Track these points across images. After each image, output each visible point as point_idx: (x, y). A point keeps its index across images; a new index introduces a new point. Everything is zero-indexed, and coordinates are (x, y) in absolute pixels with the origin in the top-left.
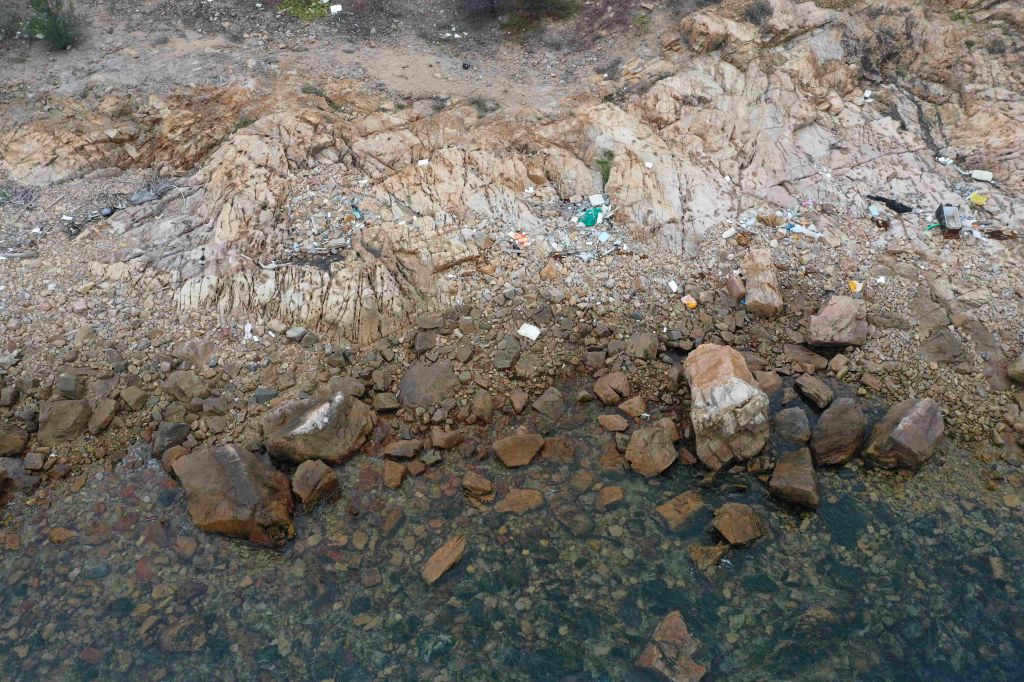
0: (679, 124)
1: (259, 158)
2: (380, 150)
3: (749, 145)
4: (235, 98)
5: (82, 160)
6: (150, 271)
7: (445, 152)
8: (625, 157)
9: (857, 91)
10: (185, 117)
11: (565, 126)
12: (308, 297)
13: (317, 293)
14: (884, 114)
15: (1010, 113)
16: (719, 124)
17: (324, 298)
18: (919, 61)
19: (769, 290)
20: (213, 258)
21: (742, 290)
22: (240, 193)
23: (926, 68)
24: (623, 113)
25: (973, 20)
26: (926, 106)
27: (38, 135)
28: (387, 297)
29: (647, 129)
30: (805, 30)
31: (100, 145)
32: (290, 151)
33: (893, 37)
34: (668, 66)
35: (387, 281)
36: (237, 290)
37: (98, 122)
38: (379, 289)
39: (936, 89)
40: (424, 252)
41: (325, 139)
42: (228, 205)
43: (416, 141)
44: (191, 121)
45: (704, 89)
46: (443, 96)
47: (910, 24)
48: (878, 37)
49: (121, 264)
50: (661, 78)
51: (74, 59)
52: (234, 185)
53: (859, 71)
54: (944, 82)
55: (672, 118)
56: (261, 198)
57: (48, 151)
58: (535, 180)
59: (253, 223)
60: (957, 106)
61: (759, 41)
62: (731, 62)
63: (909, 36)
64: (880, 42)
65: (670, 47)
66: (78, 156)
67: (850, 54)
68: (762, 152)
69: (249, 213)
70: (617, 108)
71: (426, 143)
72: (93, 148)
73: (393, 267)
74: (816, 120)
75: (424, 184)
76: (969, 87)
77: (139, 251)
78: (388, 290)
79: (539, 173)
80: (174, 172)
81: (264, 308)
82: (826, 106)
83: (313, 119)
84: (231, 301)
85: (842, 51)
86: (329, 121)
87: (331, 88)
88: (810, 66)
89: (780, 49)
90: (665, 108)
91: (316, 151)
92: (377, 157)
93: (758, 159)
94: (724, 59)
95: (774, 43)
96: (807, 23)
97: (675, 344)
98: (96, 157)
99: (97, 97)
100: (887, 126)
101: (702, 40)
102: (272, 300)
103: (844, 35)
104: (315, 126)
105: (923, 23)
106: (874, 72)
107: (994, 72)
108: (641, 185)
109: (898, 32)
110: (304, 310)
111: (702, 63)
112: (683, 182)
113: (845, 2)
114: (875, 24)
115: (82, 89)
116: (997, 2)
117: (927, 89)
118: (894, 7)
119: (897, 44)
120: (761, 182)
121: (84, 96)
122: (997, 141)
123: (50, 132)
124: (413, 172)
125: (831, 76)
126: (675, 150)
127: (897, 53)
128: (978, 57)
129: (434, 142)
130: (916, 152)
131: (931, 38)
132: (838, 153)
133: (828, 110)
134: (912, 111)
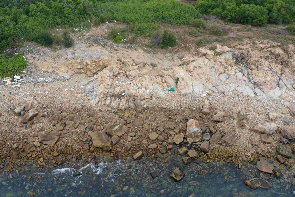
0: (194, 72)
1: (108, 75)
3: (208, 77)
4: (104, 61)
5: (73, 72)
6: (86, 97)
7: (145, 76)
8: (181, 79)
9: (235, 66)
10: (94, 64)
11: (170, 71)
12: (116, 104)
13: (118, 103)
14: (240, 71)
15: (267, 73)
16: (203, 72)
17: (119, 104)
18: (250, 60)
19: (207, 109)
20: (98, 95)
21: (202, 109)
22: (104, 82)
23: (251, 62)
25: (263, 51)
26: (250, 71)
27: (64, 67)
28: (131, 105)
29: (187, 73)
31: (76, 69)
33: (244, 55)
34: (194, 59)
35: (131, 102)
36: (102, 102)
37: (76, 64)
38: (130, 103)
39: (253, 67)
40: (139, 96)
41: (121, 71)
42: (101, 84)
43: (139, 72)
44: (95, 65)
45: (200, 65)
46: (145, 63)
47: (248, 52)
48: (240, 54)
49: (80, 94)
50: (191, 62)
51: (71, 49)
52: (103, 80)
53: (236, 62)
54: (255, 65)
57: (66, 70)
58: (163, 82)
59: (106, 88)
60: (256, 71)
61: (214, 54)
62: (207, 59)
63: (247, 55)
64: (241, 56)
65: (194, 55)
66: (72, 71)
67: (234, 58)
68: (211, 79)
69: (105, 86)
71: (141, 73)
72: (75, 70)
73: (133, 99)
74: (225, 72)
75: (140, 82)
76: (259, 67)
77: (83, 92)
78: (132, 104)
79: (164, 81)
80: (91, 76)
81: (107, 105)
82: (227, 69)
83: (119, 67)
84: (101, 103)
85: (232, 57)
86: (122, 67)
87: (123, 60)
88: (224, 60)
89: (218, 56)
90: (191, 68)
91: (119, 74)
92: (131, 75)
93: (210, 80)
94: (206, 58)
95: (217, 55)
96: (225, 51)
97: (187, 119)
98: (76, 72)
99: (76, 59)
100: (240, 75)
101: (201, 54)
102: (109, 104)
103: (233, 54)
104: (119, 68)
105: (251, 52)
106: (239, 62)
107: (265, 64)
108: (184, 85)
109: (245, 54)
110: (115, 107)
111: (201, 59)
112: (193, 85)
113: (234, 46)
114: (240, 52)
115: (73, 57)
116: (269, 48)
117: (250, 66)
118: (244, 48)
119: (245, 56)
120: (210, 86)
121: (73, 59)
122: (263, 80)
123: (67, 66)
124: (138, 79)
125: (229, 63)
126: (193, 78)
127: (245, 58)
128: (262, 60)
129: (143, 73)
130: (245, 81)
131: (252, 55)
132: (228, 80)
133: (228, 70)
134: (246, 71)
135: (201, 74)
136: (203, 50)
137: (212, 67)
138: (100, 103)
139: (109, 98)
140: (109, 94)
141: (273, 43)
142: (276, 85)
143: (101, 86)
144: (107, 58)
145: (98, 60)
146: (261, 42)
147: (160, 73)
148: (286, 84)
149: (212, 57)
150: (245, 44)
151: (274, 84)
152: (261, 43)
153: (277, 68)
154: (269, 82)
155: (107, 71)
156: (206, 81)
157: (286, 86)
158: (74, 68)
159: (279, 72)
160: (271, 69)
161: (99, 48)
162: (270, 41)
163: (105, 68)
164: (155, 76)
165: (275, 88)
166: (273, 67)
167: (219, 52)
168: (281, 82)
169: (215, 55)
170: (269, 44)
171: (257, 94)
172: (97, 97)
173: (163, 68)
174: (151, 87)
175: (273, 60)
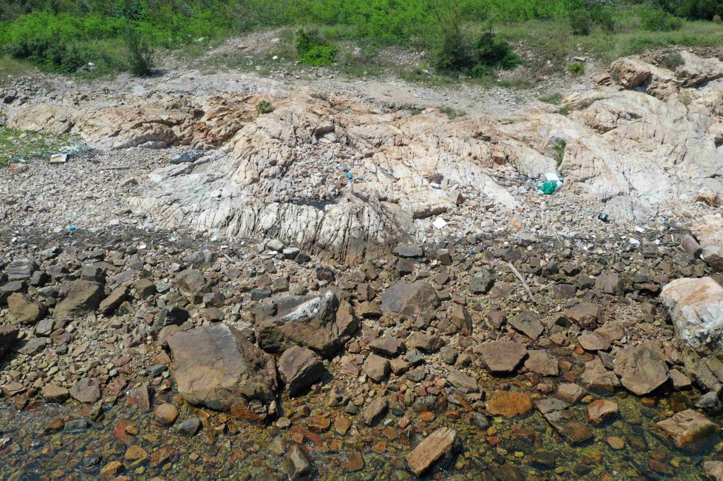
0: (617, 130)
2: (370, 135)
3: (679, 148)
5: (139, 133)
8: (576, 145)
10: (221, 110)
12: (304, 226)
13: (313, 223)
16: (651, 132)
17: (318, 227)
20: (228, 196)
22: (257, 153)
24: (569, 120)
28: (372, 230)
29: (590, 132)
30: (713, 77)
31: (154, 124)
32: (298, 132)
35: (373, 218)
37: (156, 110)
38: (366, 224)
40: (404, 202)
41: (327, 124)
42: (246, 160)
43: (398, 131)
45: (634, 109)
46: (419, 107)
49: (154, 199)
50: (599, 100)
52: (252, 147)
55: (610, 126)
56: (273, 157)
57: (116, 125)
59: (264, 174)
61: (676, 81)
62: (654, 95)
65: (602, 83)
66: (136, 130)
69: (262, 167)
70: (563, 117)
72: (149, 125)
73: (378, 210)
78: (374, 225)
79: (501, 155)
80: (206, 146)
81: (266, 232)
87: (333, 98)
89: (693, 89)
90: (604, 118)
91: (319, 133)
92: (367, 139)
94: (648, 92)
95: (688, 84)
97: (641, 286)
98: (150, 132)
99: (159, 96)
102: (273, 227)
120: (694, 174)
135: (645, 138)
136: (635, 64)
137: (681, 118)
139: (273, 207)
144: (273, 93)
145: (239, 99)
147: (483, 130)
149: (670, 88)
155: (273, 122)
156: (672, 160)
158: (144, 118)
163: (267, 112)
164: (466, 139)
167: (695, 76)
169: (680, 85)
172: (222, 205)
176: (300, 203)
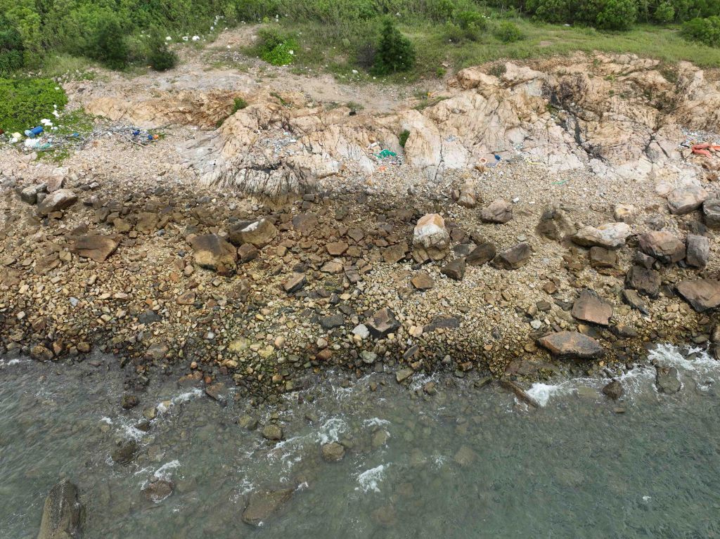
0: (447, 122)
1: (246, 123)
2: (302, 124)
3: (481, 134)
4: (239, 97)
5: (166, 119)
6: (191, 169)
7: (332, 127)
8: (415, 134)
9: (548, 113)
10: (215, 103)
11: (391, 119)
12: (258, 183)
13: (263, 181)
14: (557, 124)
15: (621, 127)
16: (468, 123)
17: (265, 184)
18: (583, 99)
19: (469, 197)
20: (219, 164)
21: (458, 196)
22: (235, 137)
23: (586, 103)
24: (420, 115)
25: (617, 80)
26: (581, 123)
27: (148, 107)
28: (293, 185)
29: (431, 123)
30: (523, 81)
31: (175, 114)
32: (261, 121)
33: (570, 87)
34: (449, 95)
36: (228, 178)
37: (176, 103)
38: (290, 182)
39: (590, 114)
40: (313, 169)
41: (277, 117)
42: (229, 142)
43: (319, 121)
44: (218, 106)
45: (464, 106)
46: (336, 102)
47: (580, 80)
48: (561, 86)
50: (443, 100)
51: (168, 75)
52: (232, 134)
53: (549, 103)
54: (595, 111)
55: (444, 118)
56: (244, 141)
57: (152, 114)
58: (372, 142)
59: (239, 151)
60: (597, 123)
61: (497, 85)
62: (482, 94)
63: (579, 87)
64: (562, 89)
65: (452, 85)
66: (165, 117)
67: (545, 94)
68: (487, 137)
69: (238, 146)
70: (418, 112)
71: (324, 122)
72: (172, 114)
73: (298, 174)
74: (521, 125)
75: (320, 141)
76: (605, 114)
77: (187, 160)
78: (294, 181)
80: (207, 129)
81: (239, 186)
82: (528, 119)
83: (273, 108)
84: (225, 180)
85: (541, 93)
86: (280, 109)
87: (284, 95)
88: (522, 99)
89: (509, 90)
90: (442, 114)
91: (272, 122)
92: (300, 127)
93: (484, 140)
94: (478, 92)
95: (506, 86)
96: (525, 77)
98: (173, 118)
99: (177, 92)
100: (557, 131)
101: (466, 82)
102: (242, 183)
103: (544, 84)
104: (273, 111)
105: (588, 81)
106: (558, 104)
107: (620, 107)
108: (420, 147)
109: (573, 84)
110: (256, 188)
111: (466, 94)
112: (443, 148)
113: (546, 67)
114: (561, 80)
115: (170, 88)
116: (631, 72)
117: (584, 114)
118: (572, 72)
119: (572, 90)
120: (482, 151)
121: (170, 91)
122: (611, 140)
123: (154, 106)
124: (316, 135)
125: (534, 105)
126: (442, 134)
127: (572, 95)
128: (614, 99)
129: (327, 122)
130: (568, 143)
131: (590, 89)
132: (527, 141)
133: (529, 121)
134: (573, 125)
135: (463, 127)
136: (471, 74)
137: (492, 112)
138: (221, 182)
139: (243, 171)
140: (244, 163)
141: (642, 60)
142: (640, 151)
143: (229, 146)
144: (247, 91)
145: (226, 95)
146: (612, 58)
147: (368, 121)
148: (665, 149)
149: (492, 90)
150: (574, 63)
151: (637, 150)
152: (614, 62)
153: (648, 117)
154: (624, 144)
155: (245, 116)
156: (474, 142)
157: (665, 153)
158: (169, 109)
159: (652, 125)
160: (633, 118)
161: (232, 73)
162: (635, 56)
163: (242, 108)
164: (356, 129)
165: (637, 157)
166: (637, 112)
167: (511, 81)
168: (653, 145)
169: (500, 87)
170: (632, 62)
171: (594, 170)
172: (216, 170)
173: (375, 112)
174: (342, 151)
175: (640, 98)
176: (257, 169)
